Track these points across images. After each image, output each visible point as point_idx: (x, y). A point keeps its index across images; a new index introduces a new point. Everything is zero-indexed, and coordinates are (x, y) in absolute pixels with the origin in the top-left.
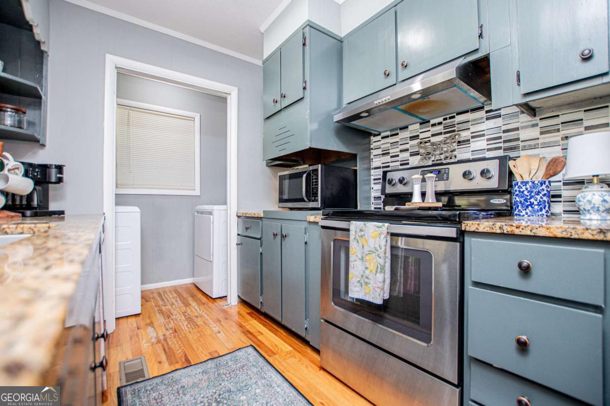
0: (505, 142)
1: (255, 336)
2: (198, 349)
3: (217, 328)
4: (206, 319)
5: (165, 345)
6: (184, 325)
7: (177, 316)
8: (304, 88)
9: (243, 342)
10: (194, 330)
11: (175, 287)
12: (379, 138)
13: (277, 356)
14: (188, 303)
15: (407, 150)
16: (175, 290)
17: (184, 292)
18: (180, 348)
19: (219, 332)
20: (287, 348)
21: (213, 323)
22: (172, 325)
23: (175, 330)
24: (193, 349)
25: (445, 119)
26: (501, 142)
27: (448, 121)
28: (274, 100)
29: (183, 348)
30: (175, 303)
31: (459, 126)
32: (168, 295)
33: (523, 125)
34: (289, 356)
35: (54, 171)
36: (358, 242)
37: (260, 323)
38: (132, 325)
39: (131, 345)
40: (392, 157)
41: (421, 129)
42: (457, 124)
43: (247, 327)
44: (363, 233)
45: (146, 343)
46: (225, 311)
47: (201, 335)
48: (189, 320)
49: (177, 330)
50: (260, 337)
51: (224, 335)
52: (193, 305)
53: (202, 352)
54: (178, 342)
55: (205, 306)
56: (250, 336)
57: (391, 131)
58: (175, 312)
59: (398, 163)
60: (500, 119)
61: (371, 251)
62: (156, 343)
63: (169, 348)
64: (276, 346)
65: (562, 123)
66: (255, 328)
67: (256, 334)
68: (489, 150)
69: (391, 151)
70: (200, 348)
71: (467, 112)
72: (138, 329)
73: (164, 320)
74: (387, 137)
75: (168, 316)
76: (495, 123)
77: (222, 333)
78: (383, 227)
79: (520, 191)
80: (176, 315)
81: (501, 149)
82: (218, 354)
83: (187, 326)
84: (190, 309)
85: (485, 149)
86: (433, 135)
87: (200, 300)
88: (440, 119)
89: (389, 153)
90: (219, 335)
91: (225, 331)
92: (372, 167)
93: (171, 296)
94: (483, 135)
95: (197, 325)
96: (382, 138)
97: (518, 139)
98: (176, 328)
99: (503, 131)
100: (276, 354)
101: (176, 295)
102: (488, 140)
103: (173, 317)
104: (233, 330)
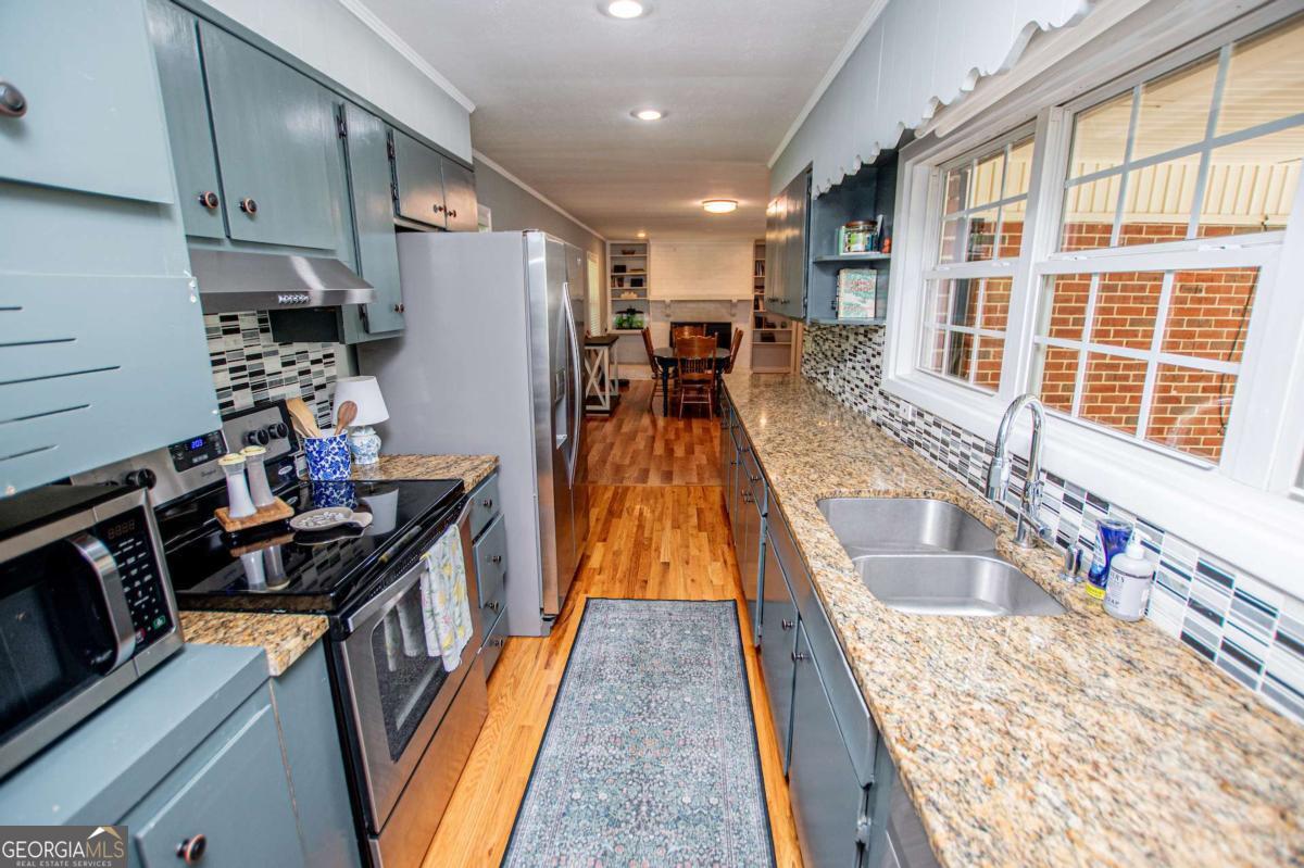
0: (252, 375)
26: (245, 376)
33: (266, 350)
60: (239, 337)
65: (297, 353)
68: (234, 388)
76: (235, 341)
81: (249, 387)
85: (230, 387)
94: (224, 361)
97: (262, 372)
99: (246, 356)
102: (232, 370)
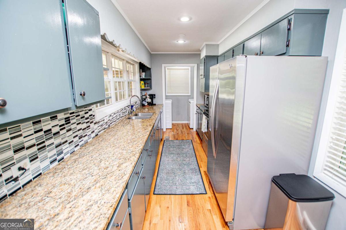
1: (194, 138)
4: (186, 133)
6: (180, 133)
7: (180, 131)
13: (195, 143)
14: (184, 128)
16: (182, 124)
17: (184, 125)
29: (178, 137)
30: (181, 128)
32: (180, 125)
35: (154, 96)
46: (191, 132)
48: (182, 132)
55: (187, 130)
58: (179, 130)
62: (173, 135)
63: (175, 137)
64: (197, 141)
72: (170, 131)
75: (177, 130)
84: (183, 130)
87: (187, 128)
90: (186, 136)
101: (182, 126)
104: (190, 136)
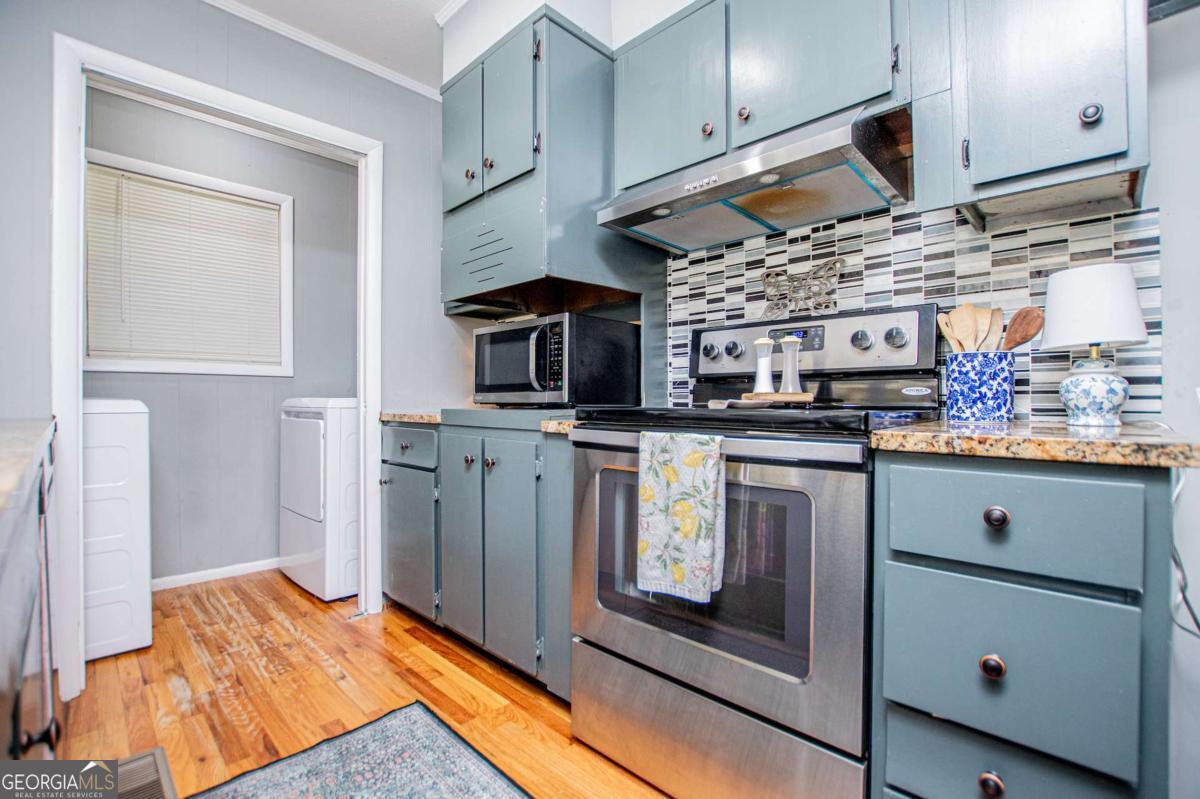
0: (928, 278)
1: (425, 681)
2: (296, 720)
3: (338, 667)
4: (312, 650)
5: (215, 717)
6: (260, 667)
7: (242, 645)
8: (536, 150)
9: (398, 696)
10: (283, 678)
11: (234, 579)
12: (684, 263)
13: (476, 721)
14: (268, 614)
15: (741, 288)
16: (236, 586)
17: (255, 590)
18: (251, 719)
19: (343, 677)
20: (496, 701)
21: (327, 657)
22: (229, 668)
23: (238, 680)
24: (282, 720)
25: (815, 230)
26: (921, 279)
27: (821, 234)
28: (468, 171)
29: (258, 719)
30: (236, 616)
31: (843, 244)
32: (219, 600)
33: (960, 246)
34: (501, 718)
36: (657, 475)
37: (435, 650)
38: (129, 674)
39: (127, 725)
40: (710, 302)
41: (768, 247)
42: (839, 241)
43: (407, 661)
44: (667, 456)
45: (167, 714)
46: (352, 629)
47: (299, 686)
48: (272, 653)
49: (243, 680)
50: (437, 683)
51: (354, 683)
52: (279, 619)
53: (304, 726)
54: (245, 707)
55: (308, 619)
56: (413, 680)
57: (709, 249)
58: (235, 639)
59: (723, 315)
60: (920, 234)
61: (686, 494)
62: (192, 714)
63: (225, 723)
64: (474, 698)
65: (1032, 246)
66: (424, 662)
67: (426, 676)
68: (897, 292)
69: (708, 290)
70: (300, 718)
71: (858, 217)
72: (145, 682)
73: (209, 658)
74: (701, 261)
75: (219, 647)
76: (910, 241)
77: (349, 678)
78: (712, 444)
79: (960, 372)
80: (239, 644)
81: (921, 292)
82: (344, 727)
83: (266, 668)
84: (272, 628)
85: (890, 291)
86: (792, 261)
87: (296, 607)
88: (806, 230)
89: (703, 294)
90: (342, 684)
91: (356, 673)
92: (669, 321)
93: (225, 602)
94: (888, 264)
95: (290, 664)
96: (692, 263)
97: (951, 274)
98: (240, 674)
99: (925, 256)
100: (473, 717)
101: (237, 599)
102: (896, 273)
103: (231, 650)
104: (377, 669)
